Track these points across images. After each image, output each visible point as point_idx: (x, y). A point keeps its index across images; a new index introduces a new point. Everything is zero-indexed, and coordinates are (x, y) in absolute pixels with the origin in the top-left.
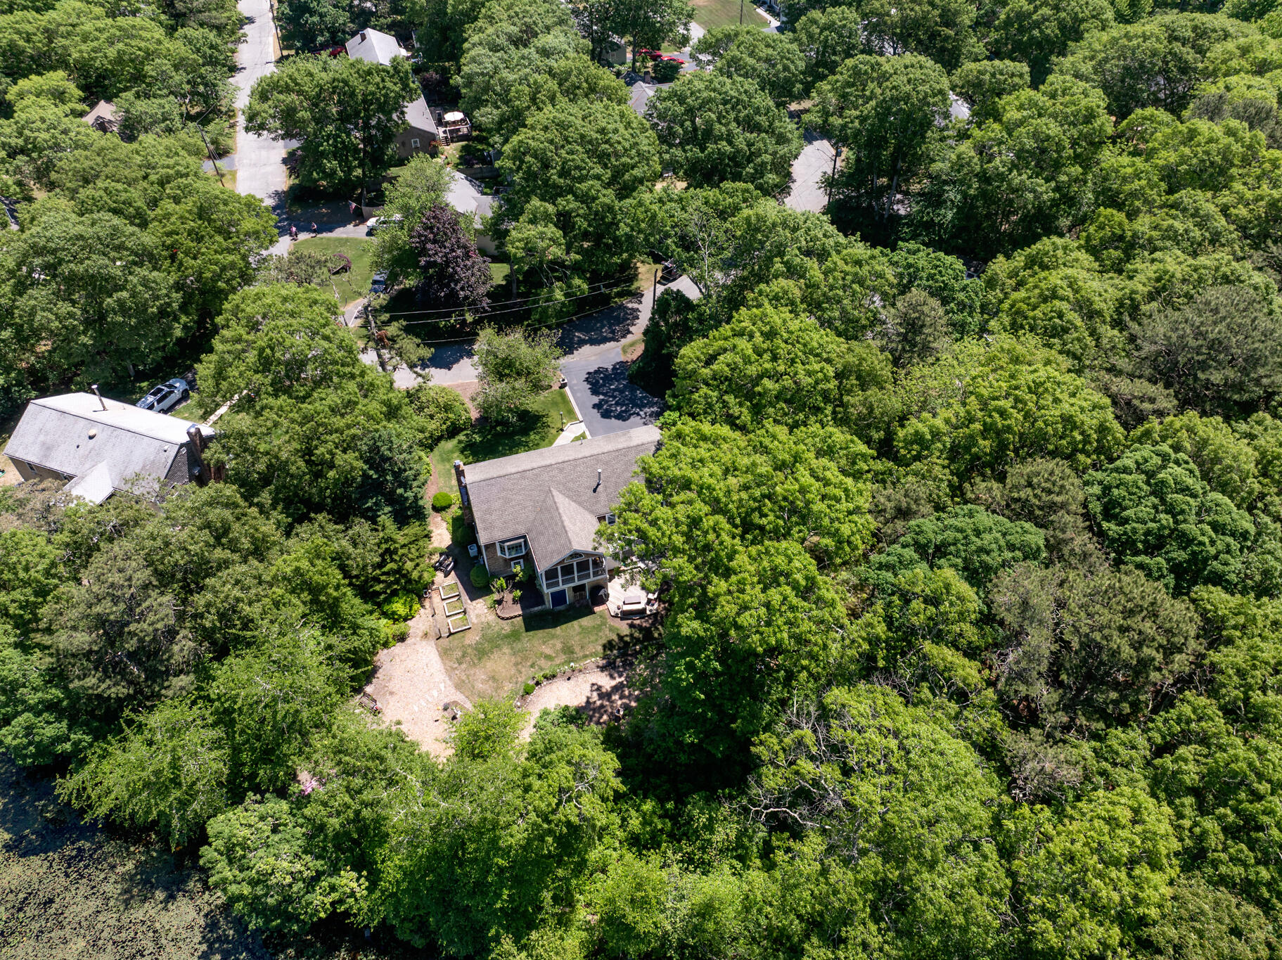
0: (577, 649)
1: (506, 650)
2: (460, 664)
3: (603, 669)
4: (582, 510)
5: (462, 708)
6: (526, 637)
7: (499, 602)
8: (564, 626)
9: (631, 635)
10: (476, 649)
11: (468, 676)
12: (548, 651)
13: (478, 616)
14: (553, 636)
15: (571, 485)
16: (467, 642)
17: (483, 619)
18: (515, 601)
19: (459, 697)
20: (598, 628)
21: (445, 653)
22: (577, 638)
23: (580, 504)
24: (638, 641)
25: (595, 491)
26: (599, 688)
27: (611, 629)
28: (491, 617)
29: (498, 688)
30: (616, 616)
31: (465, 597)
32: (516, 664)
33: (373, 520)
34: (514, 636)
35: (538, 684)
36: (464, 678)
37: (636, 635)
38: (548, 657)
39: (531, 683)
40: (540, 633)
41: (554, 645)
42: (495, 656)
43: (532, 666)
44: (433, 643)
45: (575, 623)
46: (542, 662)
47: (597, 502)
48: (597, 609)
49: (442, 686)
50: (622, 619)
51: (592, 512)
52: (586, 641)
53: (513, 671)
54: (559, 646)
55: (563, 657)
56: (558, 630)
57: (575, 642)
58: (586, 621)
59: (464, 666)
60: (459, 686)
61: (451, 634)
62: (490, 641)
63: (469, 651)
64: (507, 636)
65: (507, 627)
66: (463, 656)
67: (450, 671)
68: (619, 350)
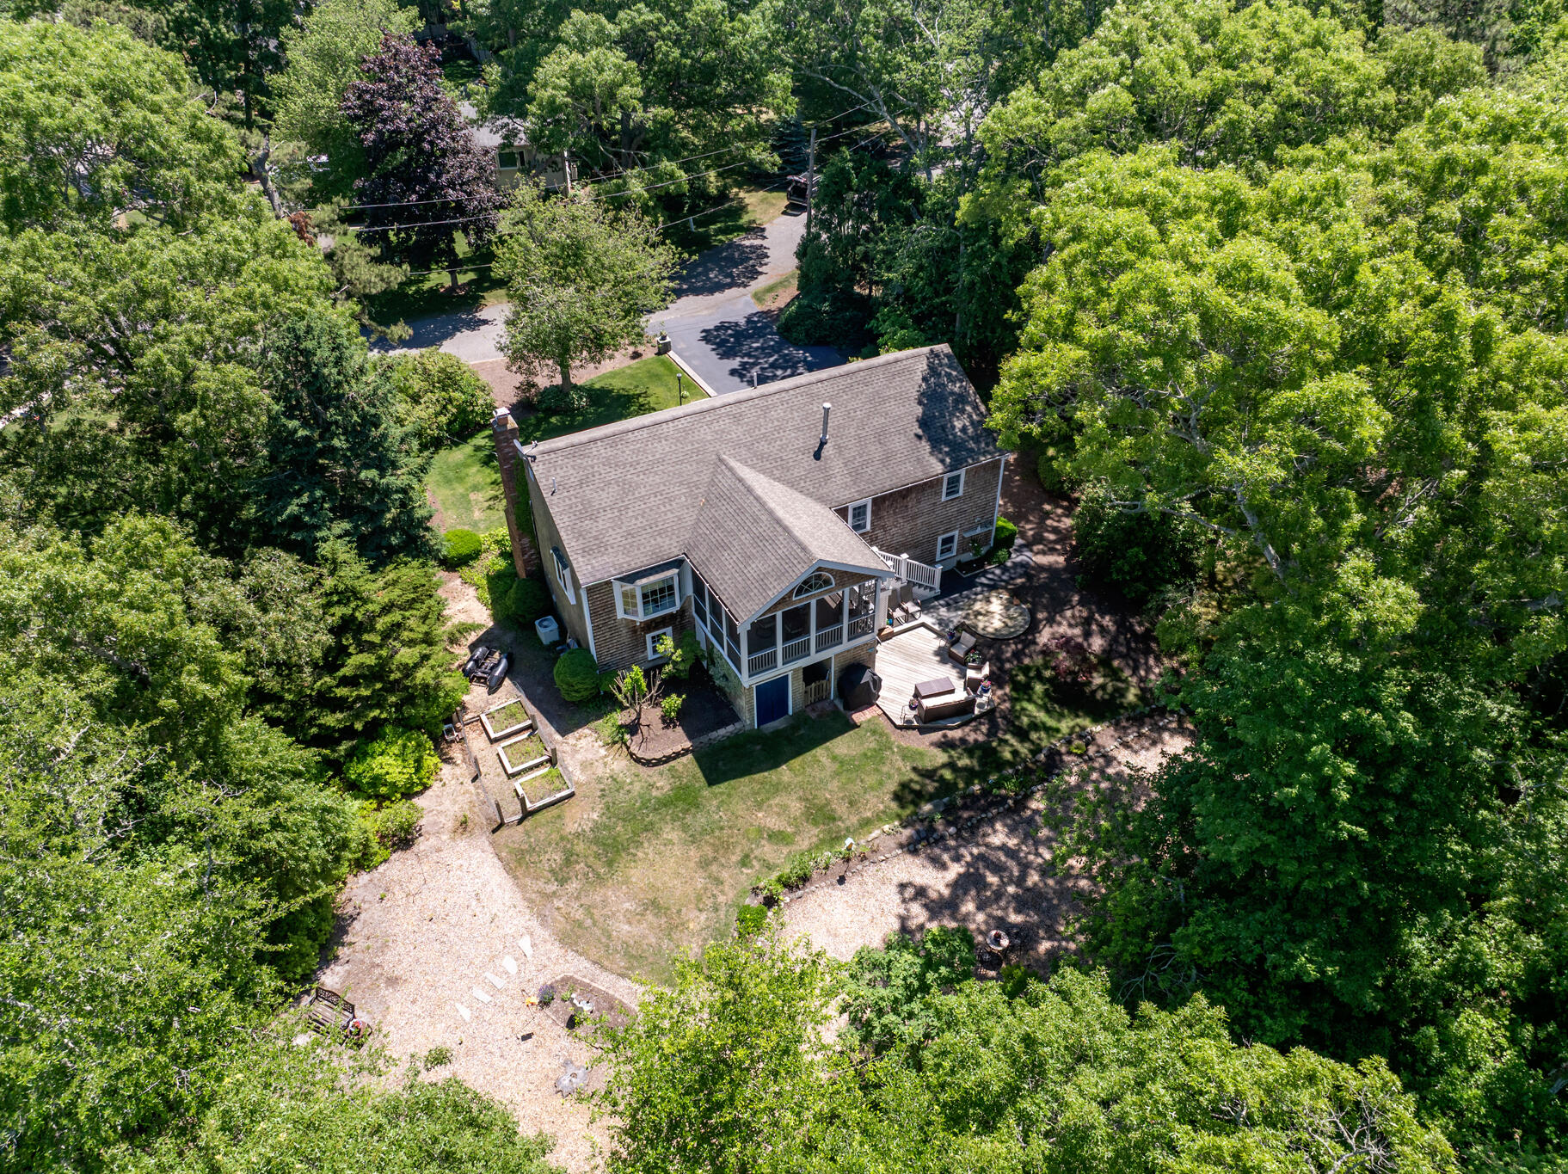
0: (841, 809)
1: (671, 833)
2: (562, 881)
3: (911, 848)
4: (797, 495)
5: (588, 991)
6: (713, 796)
7: (633, 728)
8: (796, 763)
9: (951, 765)
10: (596, 841)
11: (588, 910)
12: (774, 823)
13: (585, 765)
14: (777, 788)
15: (763, 447)
16: (571, 827)
17: (600, 771)
18: (667, 722)
19: (577, 966)
20: (877, 756)
21: (517, 863)
22: (834, 785)
23: (791, 484)
24: (970, 774)
25: (817, 456)
26: (921, 892)
27: (906, 755)
28: (619, 764)
29: (674, 927)
30: (907, 726)
31: (546, 728)
32: (704, 864)
33: (307, 553)
34: (681, 801)
35: (770, 902)
36: (579, 915)
37: (964, 762)
38: (777, 837)
39: (755, 902)
40: (744, 785)
41: (785, 808)
42: (648, 850)
43: (745, 862)
44: (483, 841)
45: (820, 752)
46: (767, 850)
47: (828, 478)
48: (858, 717)
49: (525, 943)
50: (922, 731)
51: (820, 499)
52: (857, 787)
53: (700, 882)
54: (796, 807)
55: (810, 835)
56: (785, 773)
57: (832, 793)
58: (842, 745)
59: (573, 886)
60: (570, 938)
61: (527, 814)
62: (628, 817)
63: (580, 847)
64: (665, 803)
65: (661, 782)
66: (568, 862)
67: (539, 905)
68: (749, 298)
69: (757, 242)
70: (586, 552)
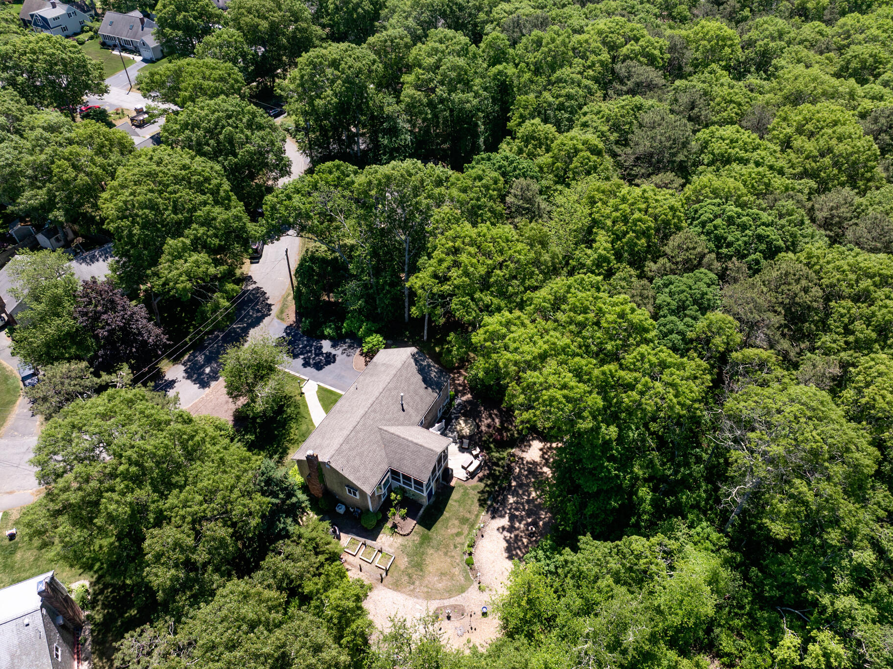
0: (468, 515)
1: (430, 551)
2: (413, 583)
3: (493, 517)
4: (408, 428)
5: (445, 607)
6: (433, 533)
7: (395, 526)
8: (447, 509)
9: (487, 485)
10: (413, 566)
11: (427, 586)
12: (455, 531)
13: (391, 546)
14: (448, 520)
15: (387, 417)
16: (403, 567)
17: (396, 545)
18: (404, 518)
19: (434, 605)
20: (465, 494)
21: (396, 586)
22: (461, 509)
23: (402, 425)
24: (493, 485)
25: (403, 410)
26: (503, 528)
27: (474, 488)
28: (399, 540)
29: (452, 577)
30: (468, 479)
31: (369, 542)
32: (446, 554)
34: (425, 540)
35: (470, 554)
36: (426, 590)
37: (489, 482)
38: (458, 534)
39: (466, 557)
40: (438, 524)
41: (454, 524)
42: (428, 560)
43: (455, 547)
44: (380, 586)
45: (450, 502)
46: (458, 540)
47: (410, 416)
48: (453, 484)
49: (418, 606)
50: (472, 478)
51: (413, 425)
52: (468, 506)
53: (449, 560)
54: (456, 522)
55: (466, 528)
56: (446, 514)
57: (462, 513)
58: (455, 496)
59: (417, 583)
60: (428, 596)
61: (387, 571)
62: (416, 554)
63: (410, 571)
64: (421, 543)
65: (415, 538)
66: (410, 578)
67: (412, 594)
68: (276, 320)
69: (254, 286)
70: (364, 483)
